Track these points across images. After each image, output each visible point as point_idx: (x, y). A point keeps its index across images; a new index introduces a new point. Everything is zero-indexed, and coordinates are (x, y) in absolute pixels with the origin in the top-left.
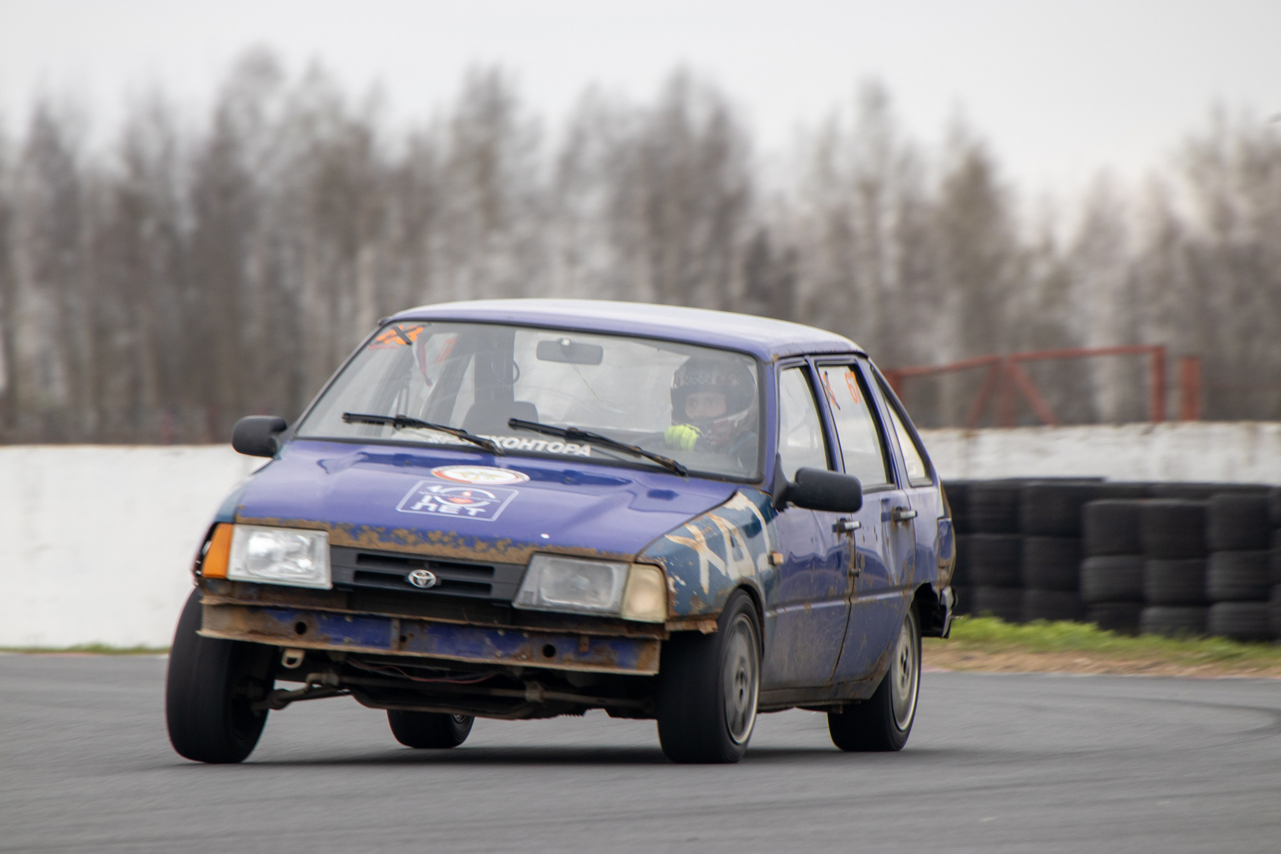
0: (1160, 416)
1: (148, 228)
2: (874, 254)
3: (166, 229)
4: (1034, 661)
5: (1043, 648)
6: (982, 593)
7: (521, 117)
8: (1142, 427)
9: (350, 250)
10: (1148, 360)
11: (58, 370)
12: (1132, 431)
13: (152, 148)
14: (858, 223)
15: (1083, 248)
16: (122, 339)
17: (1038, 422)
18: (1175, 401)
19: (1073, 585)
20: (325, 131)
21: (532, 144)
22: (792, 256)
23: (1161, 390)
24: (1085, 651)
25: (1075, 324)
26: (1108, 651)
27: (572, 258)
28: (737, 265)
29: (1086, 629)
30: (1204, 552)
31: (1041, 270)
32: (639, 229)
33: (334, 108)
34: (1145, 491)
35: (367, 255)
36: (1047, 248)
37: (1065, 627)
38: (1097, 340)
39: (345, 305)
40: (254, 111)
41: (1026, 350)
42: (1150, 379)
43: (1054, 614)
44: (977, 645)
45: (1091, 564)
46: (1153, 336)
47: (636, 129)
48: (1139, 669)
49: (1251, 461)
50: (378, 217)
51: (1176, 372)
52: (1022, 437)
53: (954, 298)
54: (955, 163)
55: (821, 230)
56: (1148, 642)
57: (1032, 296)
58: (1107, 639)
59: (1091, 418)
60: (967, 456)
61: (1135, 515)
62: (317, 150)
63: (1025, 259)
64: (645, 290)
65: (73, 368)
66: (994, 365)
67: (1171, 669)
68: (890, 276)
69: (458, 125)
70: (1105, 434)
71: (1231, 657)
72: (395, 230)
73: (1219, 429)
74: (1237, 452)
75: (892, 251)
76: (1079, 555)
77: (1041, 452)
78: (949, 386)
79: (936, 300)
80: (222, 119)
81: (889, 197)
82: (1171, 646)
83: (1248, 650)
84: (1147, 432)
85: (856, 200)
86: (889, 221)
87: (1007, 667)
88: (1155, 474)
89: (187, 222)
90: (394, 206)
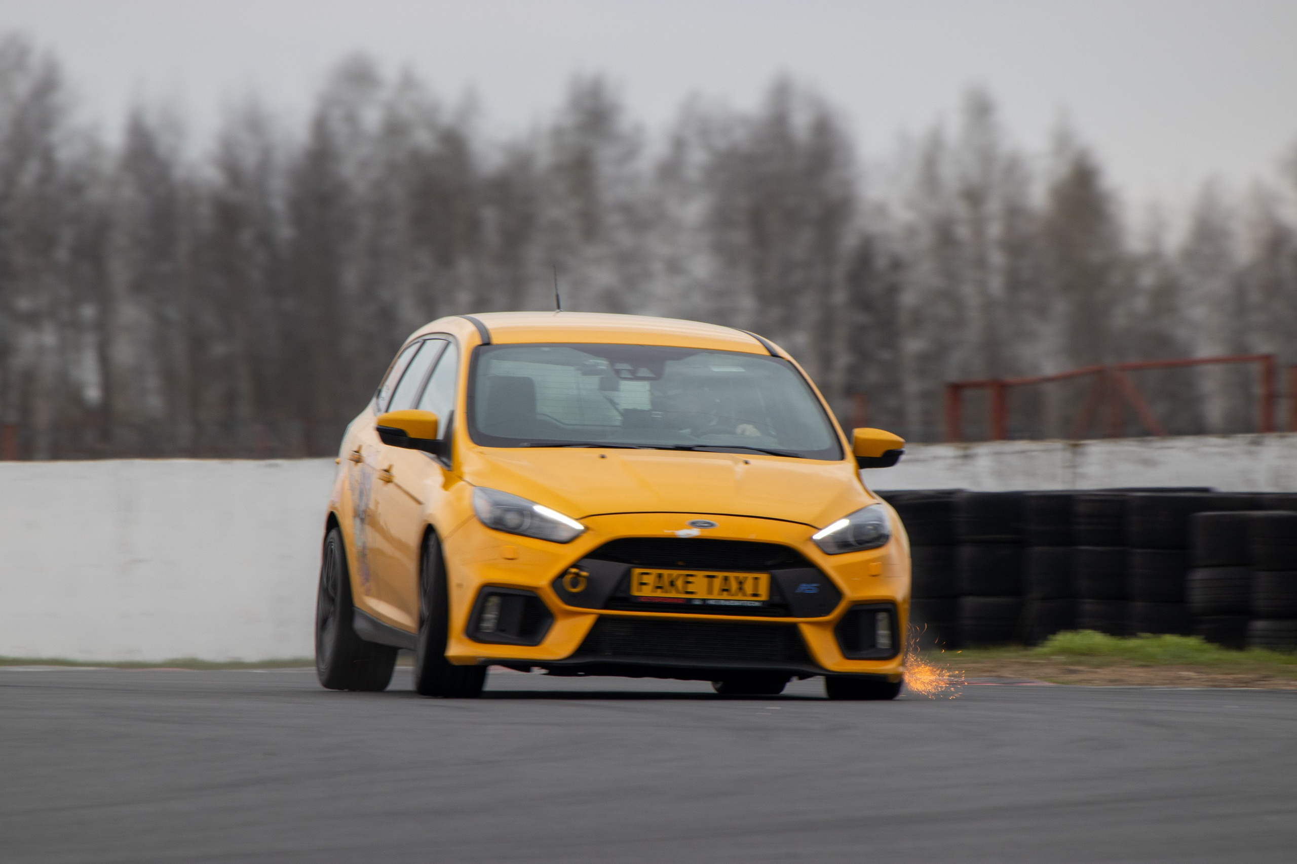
0: (1269, 427)
1: (246, 236)
2: (981, 263)
3: (264, 239)
4: (1139, 674)
5: (1148, 661)
6: (1088, 606)
7: (625, 122)
8: (1250, 436)
9: (445, 260)
10: (1256, 368)
11: (153, 382)
12: (1240, 442)
13: (249, 159)
14: (963, 232)
15: (1190, 255)
16: (219, 350)
17: (1144, 432)
18: (1283, 411)
19: (1179, 597)
20: (422, 139)
21: (631, 152)
22: (897, 264)
23: (1271, 399)
24: (1191, 665)
25: (1182, 333)
26: (1215, 664)
27: (674, 267)
28: (840, 272)
29: (1192, 642)
31: (1147, 279)
32: (740, 237)
33: (430, 116)
34: (1254, 501)
35: (464, 267)
36: (1154, 256)
37: (1171, 640)
38: (1206, 350)
40: (351, 119)
41: (1134, 359)
42: (1258, 390)
43: (1159, 627)
44: (1082, 658)
45: (1198, 576)
46: (1263, 346)
47: (741, 136)
48: (1247, 683)
50: (474, 225)
51: (1283, 383)
52: (1129, 448)
53: (1061, 306)
54: (1061, 169)
55: (925, 240)
56: (1256, 655)
57: (1141, 304)
58: (1214, 653)
59: (1198, 429)
60: (1074, 466)
61: (1243, 526)
62: (417, 158)
63: (1135, 264)
65: (169, 377)
66: (1100, 373)
67: (1280, 683)
68: (996, 284)
69: (558, 132)
70: (1213, 444)
72: (492, 236)
75: (997, 258)
76: (1185, 566)
77: (1148, 463)
78: (1054, 396)
79: (1042, 311)
80: (320, 127)
81: (994, 206)
84: (1255, 443)
85: (961, 209)
86: (995, 230)
87: (1112, 681)
88: (1264, 485)
89: (285, 232)
90: (489, 215)
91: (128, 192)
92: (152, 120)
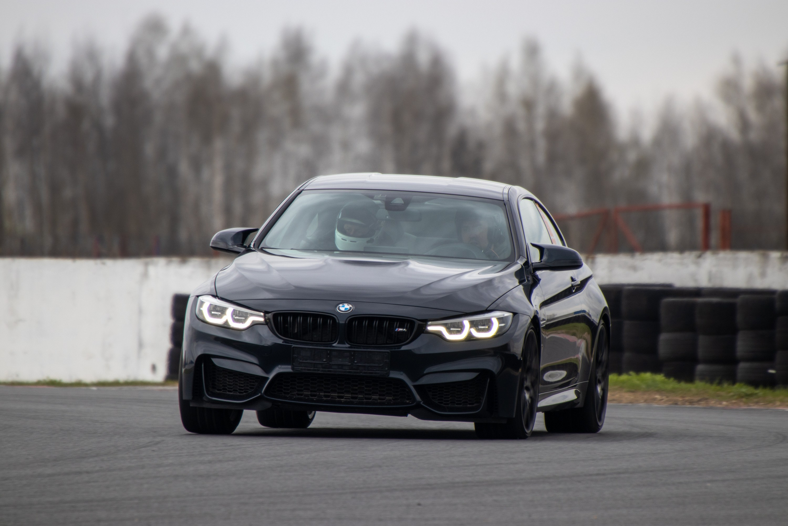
0: (706, 246)
1: (86, 125)
2: (532, 144)
3: (98, 126)
4: (628, 396)
7: (315, 58)
8: (694, 254)
9: (207, 139)
10: (699, 213)
11: (28, 212)
12: (689, 257)
13: (89, 76)
14: (521, 126)
15: (657, 142)
16: (69, 193)
17: (631, 250)
18: (715, 237)
19: (653, 349)
20: (195, 66)
21: (322, 72)
22: (481, 146)
23: (707, 230)
24: (660, 391)
25: (653, 189)
26: (673, 391)
27: (346, 146)
28: (446, 150)
29: (660, 377)
30: (734, 331)
31: (632, 156)
32: (386, 128)
33: (199, 52)
34: (697, 292)
35: (219, 144)
36: (635, 142)
37: (647, 375)
38: (668, 199)
39: (206, 174)
40: (151, 54)
41: (622, 205)
42: (700, 224)
43: (639, 368)
45: (664, 337)
46: (700, 197)
47: (386, 66)
49: (763, 274)
50: (225, 120)
51: (716, 220)
52: (623, 259)
53: (579, 173)
54: (579, 90)
55: (498, 130)
56: (699, 385)
57: (627, 173)
58: (672, 384)
61: (691, 307)
62: (189, 77)
63: (622, 149)
64: (390, 165)
65: (38, 208)
66: (605, 213)
67: (713, 402)
68: (541, 158)
69: (275, 63)
70: (674, 257)
71: (748, 396)
72: (236, 127)
73: (743, 255)
74: (755, 270)
75: (542, 144)
76: (656, 331)
77: (634, 268)
78: (575, 227)
79: (568, 175)
81: (541, 110)
82: (712, 388)
83: (760, 391)
84: (700, 257)
85: (521, 112)
86: (540, 125)
88: (704, 282)
89: (109, 121)
90: (236, 113)
91: (14, 96)
92: (29, 51)
